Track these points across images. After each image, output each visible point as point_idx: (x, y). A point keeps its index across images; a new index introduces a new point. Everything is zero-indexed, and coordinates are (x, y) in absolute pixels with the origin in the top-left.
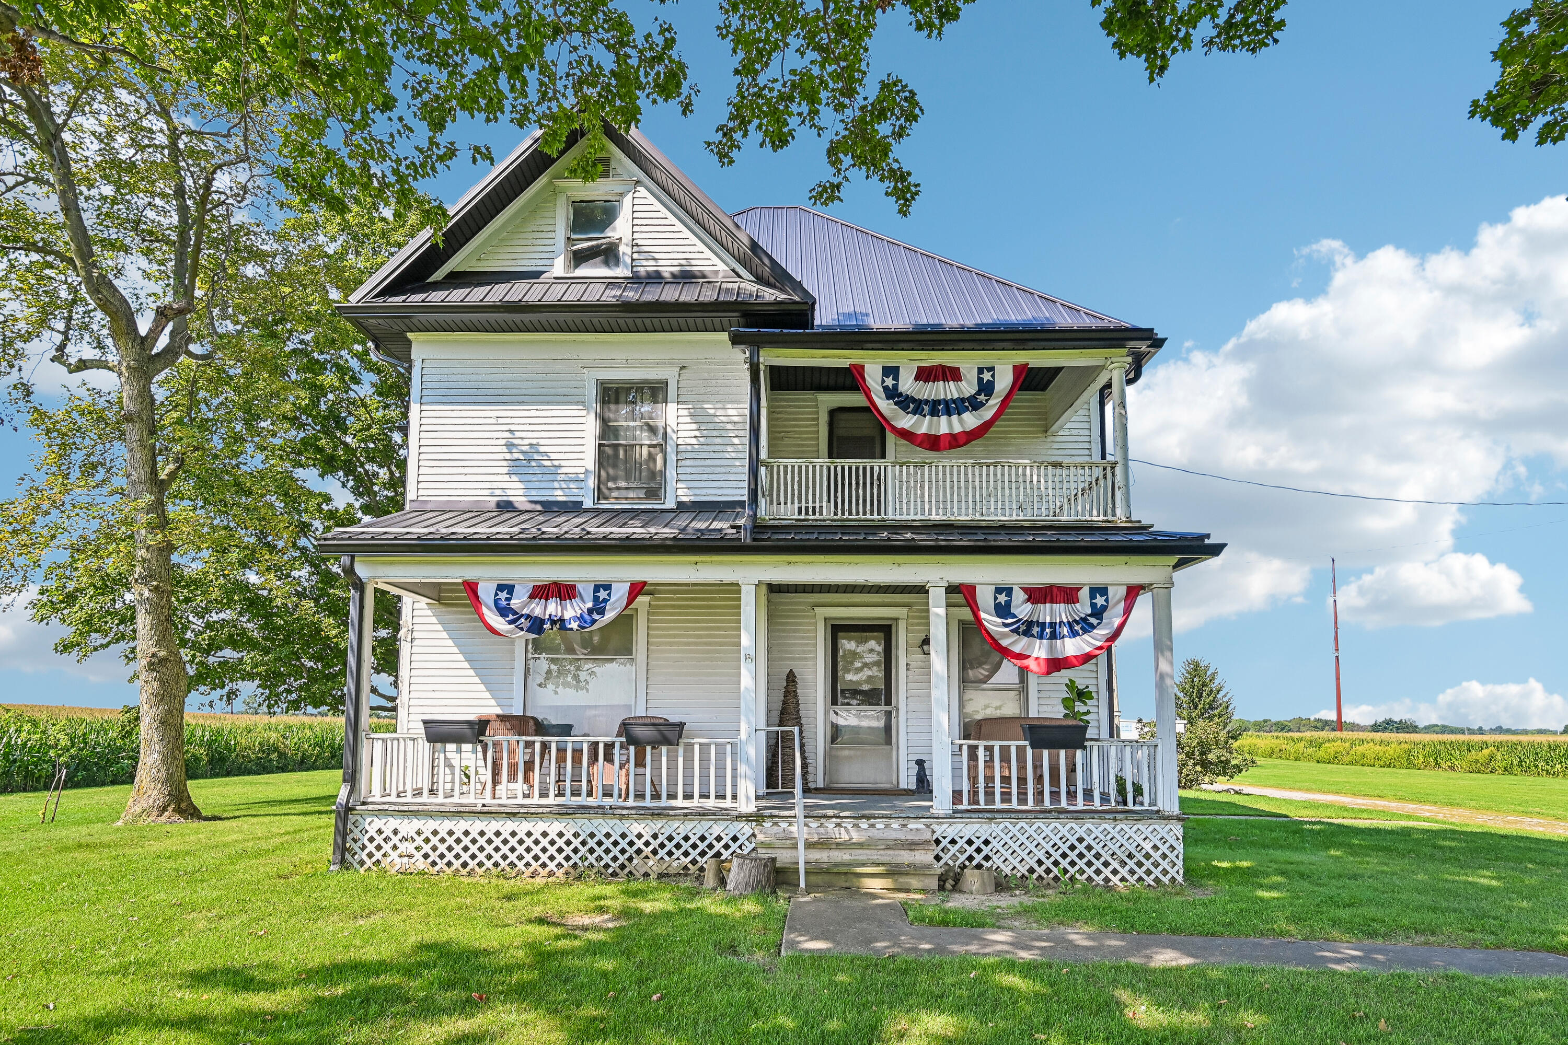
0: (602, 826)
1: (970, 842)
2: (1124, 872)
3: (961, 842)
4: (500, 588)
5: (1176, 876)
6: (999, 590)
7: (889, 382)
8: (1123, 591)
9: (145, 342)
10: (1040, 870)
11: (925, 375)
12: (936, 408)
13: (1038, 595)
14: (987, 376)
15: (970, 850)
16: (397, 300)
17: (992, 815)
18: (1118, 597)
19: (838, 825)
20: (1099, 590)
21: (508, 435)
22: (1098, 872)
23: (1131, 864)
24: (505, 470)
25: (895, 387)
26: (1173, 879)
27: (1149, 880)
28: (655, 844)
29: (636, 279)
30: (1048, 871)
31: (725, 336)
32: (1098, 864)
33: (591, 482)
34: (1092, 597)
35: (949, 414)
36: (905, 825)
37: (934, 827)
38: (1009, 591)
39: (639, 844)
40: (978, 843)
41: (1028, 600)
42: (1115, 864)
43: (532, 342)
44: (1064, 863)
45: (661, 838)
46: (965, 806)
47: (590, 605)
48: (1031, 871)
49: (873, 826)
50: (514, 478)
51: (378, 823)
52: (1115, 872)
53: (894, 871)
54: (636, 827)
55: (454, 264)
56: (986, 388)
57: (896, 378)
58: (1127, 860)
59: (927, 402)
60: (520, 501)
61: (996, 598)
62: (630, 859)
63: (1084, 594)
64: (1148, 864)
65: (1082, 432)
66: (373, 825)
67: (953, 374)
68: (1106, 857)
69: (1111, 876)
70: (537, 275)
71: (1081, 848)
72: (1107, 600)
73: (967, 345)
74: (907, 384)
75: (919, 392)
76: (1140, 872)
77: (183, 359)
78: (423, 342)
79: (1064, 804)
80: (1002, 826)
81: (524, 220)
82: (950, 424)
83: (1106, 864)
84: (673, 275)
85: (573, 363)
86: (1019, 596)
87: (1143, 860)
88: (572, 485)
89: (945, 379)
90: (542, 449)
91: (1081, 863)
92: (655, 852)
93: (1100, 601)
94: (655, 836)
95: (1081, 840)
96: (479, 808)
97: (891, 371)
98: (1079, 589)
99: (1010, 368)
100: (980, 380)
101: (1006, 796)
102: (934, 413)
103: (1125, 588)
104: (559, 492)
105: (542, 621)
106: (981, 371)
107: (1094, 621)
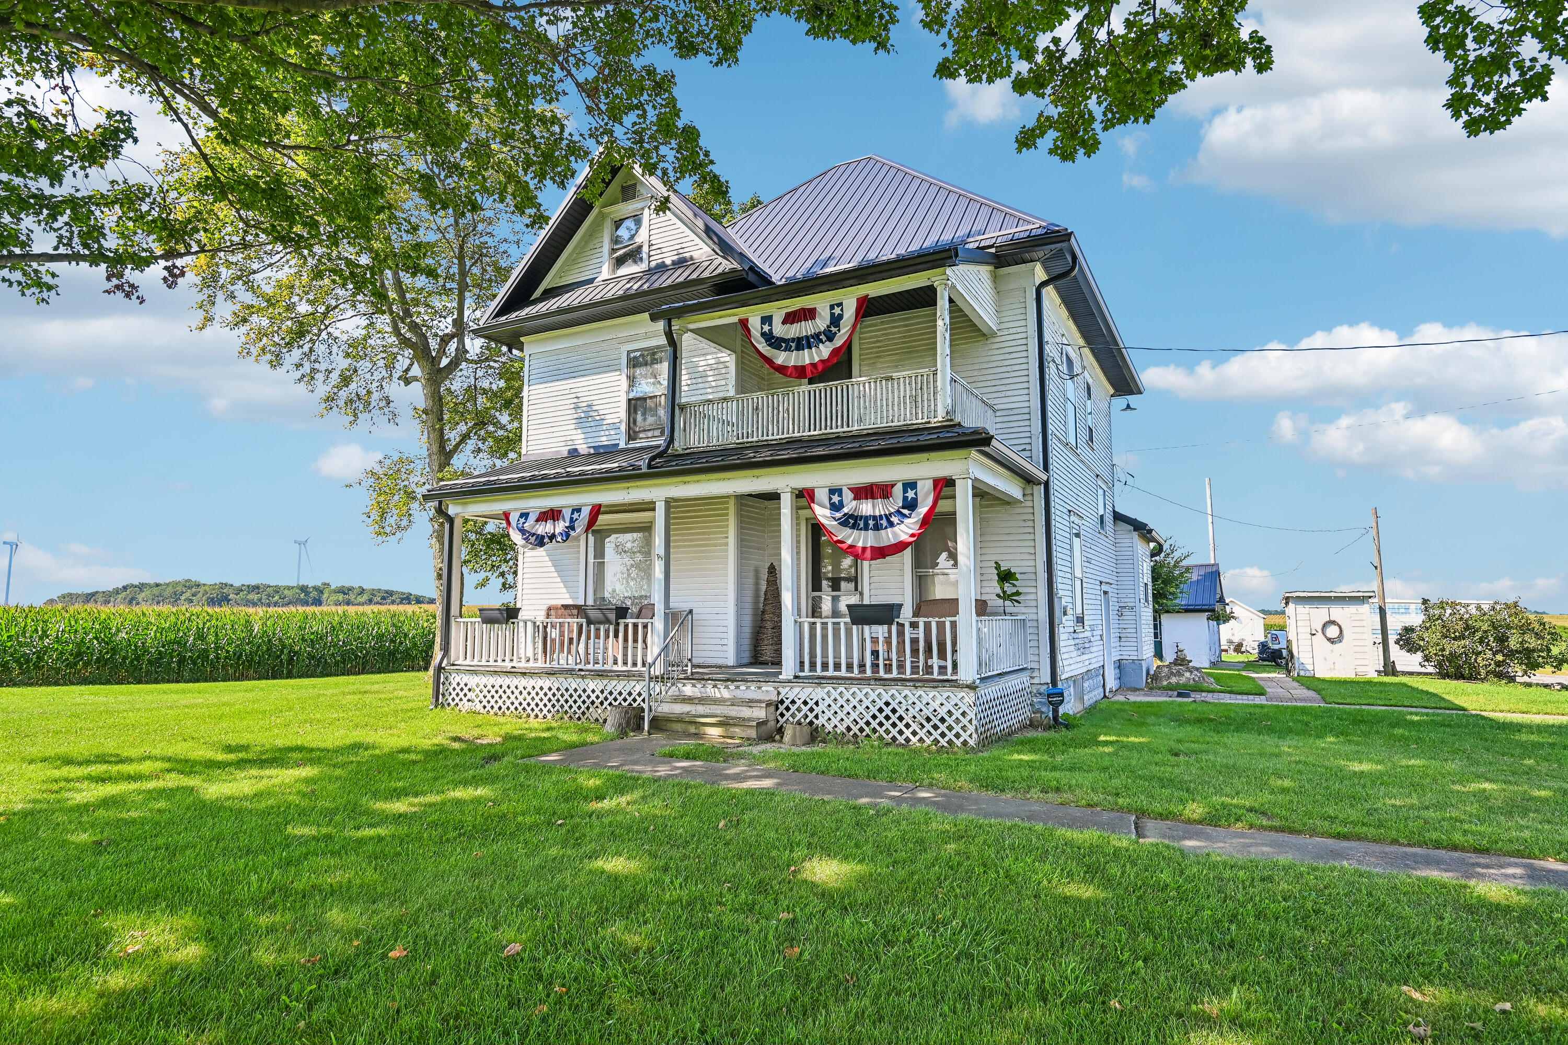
0: (573, 683)
1: (805, 703)
2: (922, 733)
3: (799, 702)
4: (522, 515)
5: (968, 739)
6: (832, 491)
7: (766, 328)
8: (929, 484)
9: (434, 361)
10: (855, 729)
11: (791, 318)
12: (801, 343)
13: (864, 492)
14: (837, 311)
15: (805, 709)
16: (503, 319)
17: (820, 681)
18: (926, 489)
19: (715, 686)
20: (910, 485)
21: (575, 400)
22: (943, 735)
23: (928, 727)
24: (573, 427)
25: (771, 330)
26: (965, 743)
27: (943, 742)
28: (602, 697)
29: (650, 272)
30: (861, 730)
31: (646, 315)
32: (901, 726)
33: (623, 427)
34: (905, 491)
35: (810, 347)
36: (760, 688)
37: (780, 689)
38: (839, 492)
39: (593, 697)
40: (811, 703)
41: (855, 499)
42: (914, 726)
43: (590, 330)
44: (874, 724)
45: (606, 693)
46: (807, 673)
47: (567, 524)
48: (849, 729)
49: (737, 687)
50: (579, 431)
51: (458, 679)
52: (914, 733)
53: (725, 723)
54: (591, 685)
55: (545, 284)
56: (836, 321)
57: (771, 325)
58: (925, 723)
59: (793, 340)
60: (583, 449)
61: (830, 499)
62: (588, 708)
63: (898, 490)
64: (943, 728)
65: (1019, 330)
66: (455, 679)
67: (809, 314)
68: (908, 719)
69: (911, 737)
70: (591, 281)
71: (887, 711)
72: (916, 494)
73: (824, 288)
74: (779, 330)
75: (787, 332)
76: (936, 734)
77: (464, 365)
78: (532, 342)
79: (882, 673)
80: (826, 690)
81: (587, 242)
82: (811, 356)
83: (908, 726)
84: (674, 263)
85: (614, 342)
86: (848, 495)
87: (939, 724)
88: (612, 432)
89: (806, 319)
90: (595, 408)
91: (887, 725)
92: (602, 703)
93: (910, 494)
94: (602, 692)
95: (887, 704)
96: (509, 669)
97: (767, 320)
98: (893, 486)
99: (855, 300)
100: (832, 315)
101: (888, 668)
102: (799, 348)
103: (931, 481)
104: (604, 439)
105: (543, 537)
106: (832, 307)
107: (906, 512)
